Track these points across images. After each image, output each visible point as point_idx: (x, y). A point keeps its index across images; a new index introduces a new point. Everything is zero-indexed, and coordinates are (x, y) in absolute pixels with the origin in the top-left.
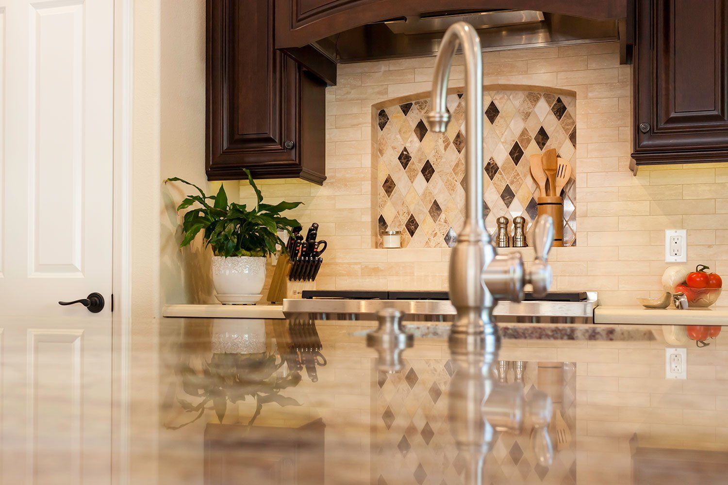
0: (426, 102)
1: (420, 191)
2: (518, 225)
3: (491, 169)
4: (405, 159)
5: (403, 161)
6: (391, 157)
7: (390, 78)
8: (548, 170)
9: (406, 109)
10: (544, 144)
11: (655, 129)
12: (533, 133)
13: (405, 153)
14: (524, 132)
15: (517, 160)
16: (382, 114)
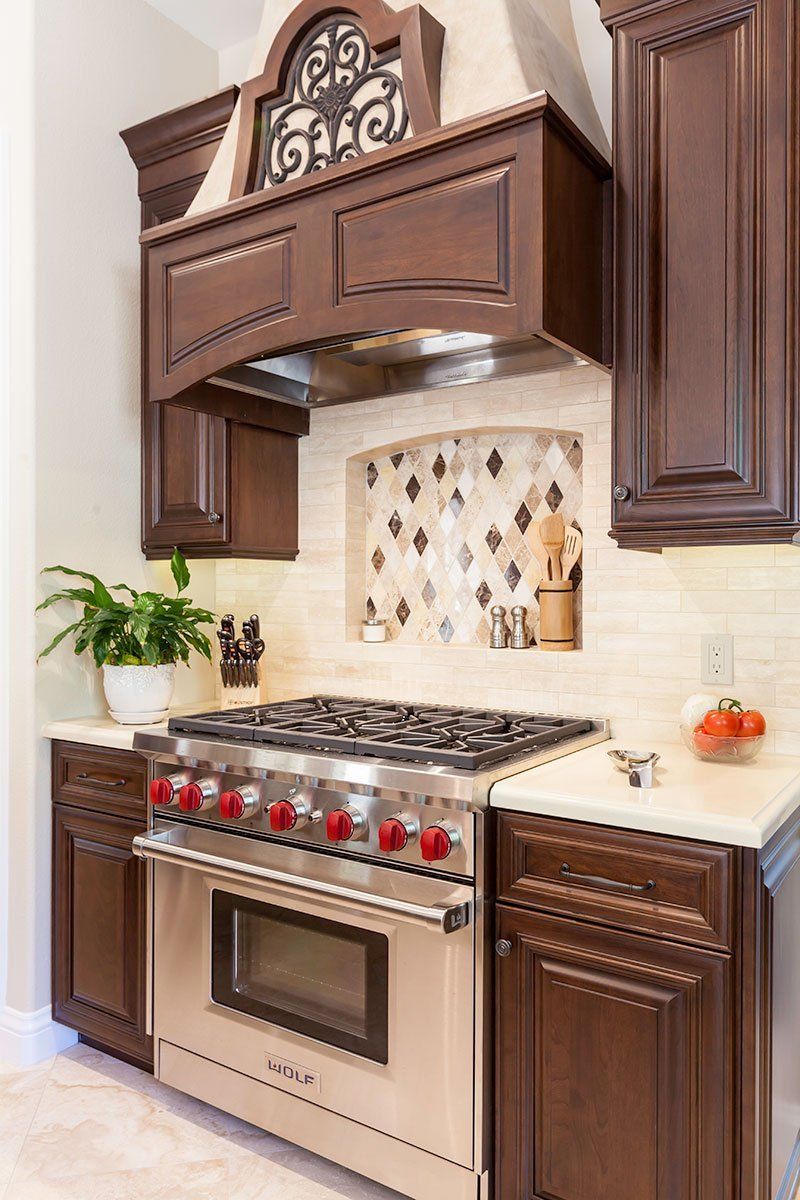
0: (419, 451)
1: (412, 568)
2: (517, 618)
3: (494, 539)
4: (395, 526)
5: (394, 528)
6: (381, 523)
7: (365, 423)
8: (549, 544)
9: (397, 460)
10: (557, 506)
11: (639, 495)
12: (544, 491)
13: (396, 517)
14: (533, 489)
15: (523, 527)
16: (371, 467)
